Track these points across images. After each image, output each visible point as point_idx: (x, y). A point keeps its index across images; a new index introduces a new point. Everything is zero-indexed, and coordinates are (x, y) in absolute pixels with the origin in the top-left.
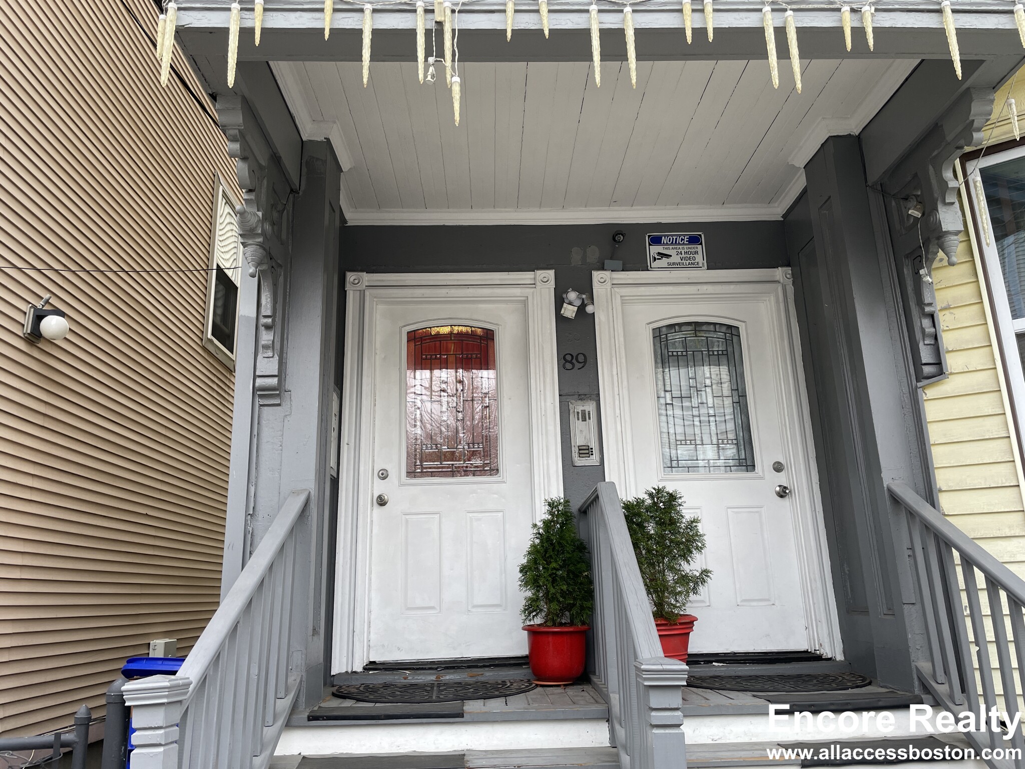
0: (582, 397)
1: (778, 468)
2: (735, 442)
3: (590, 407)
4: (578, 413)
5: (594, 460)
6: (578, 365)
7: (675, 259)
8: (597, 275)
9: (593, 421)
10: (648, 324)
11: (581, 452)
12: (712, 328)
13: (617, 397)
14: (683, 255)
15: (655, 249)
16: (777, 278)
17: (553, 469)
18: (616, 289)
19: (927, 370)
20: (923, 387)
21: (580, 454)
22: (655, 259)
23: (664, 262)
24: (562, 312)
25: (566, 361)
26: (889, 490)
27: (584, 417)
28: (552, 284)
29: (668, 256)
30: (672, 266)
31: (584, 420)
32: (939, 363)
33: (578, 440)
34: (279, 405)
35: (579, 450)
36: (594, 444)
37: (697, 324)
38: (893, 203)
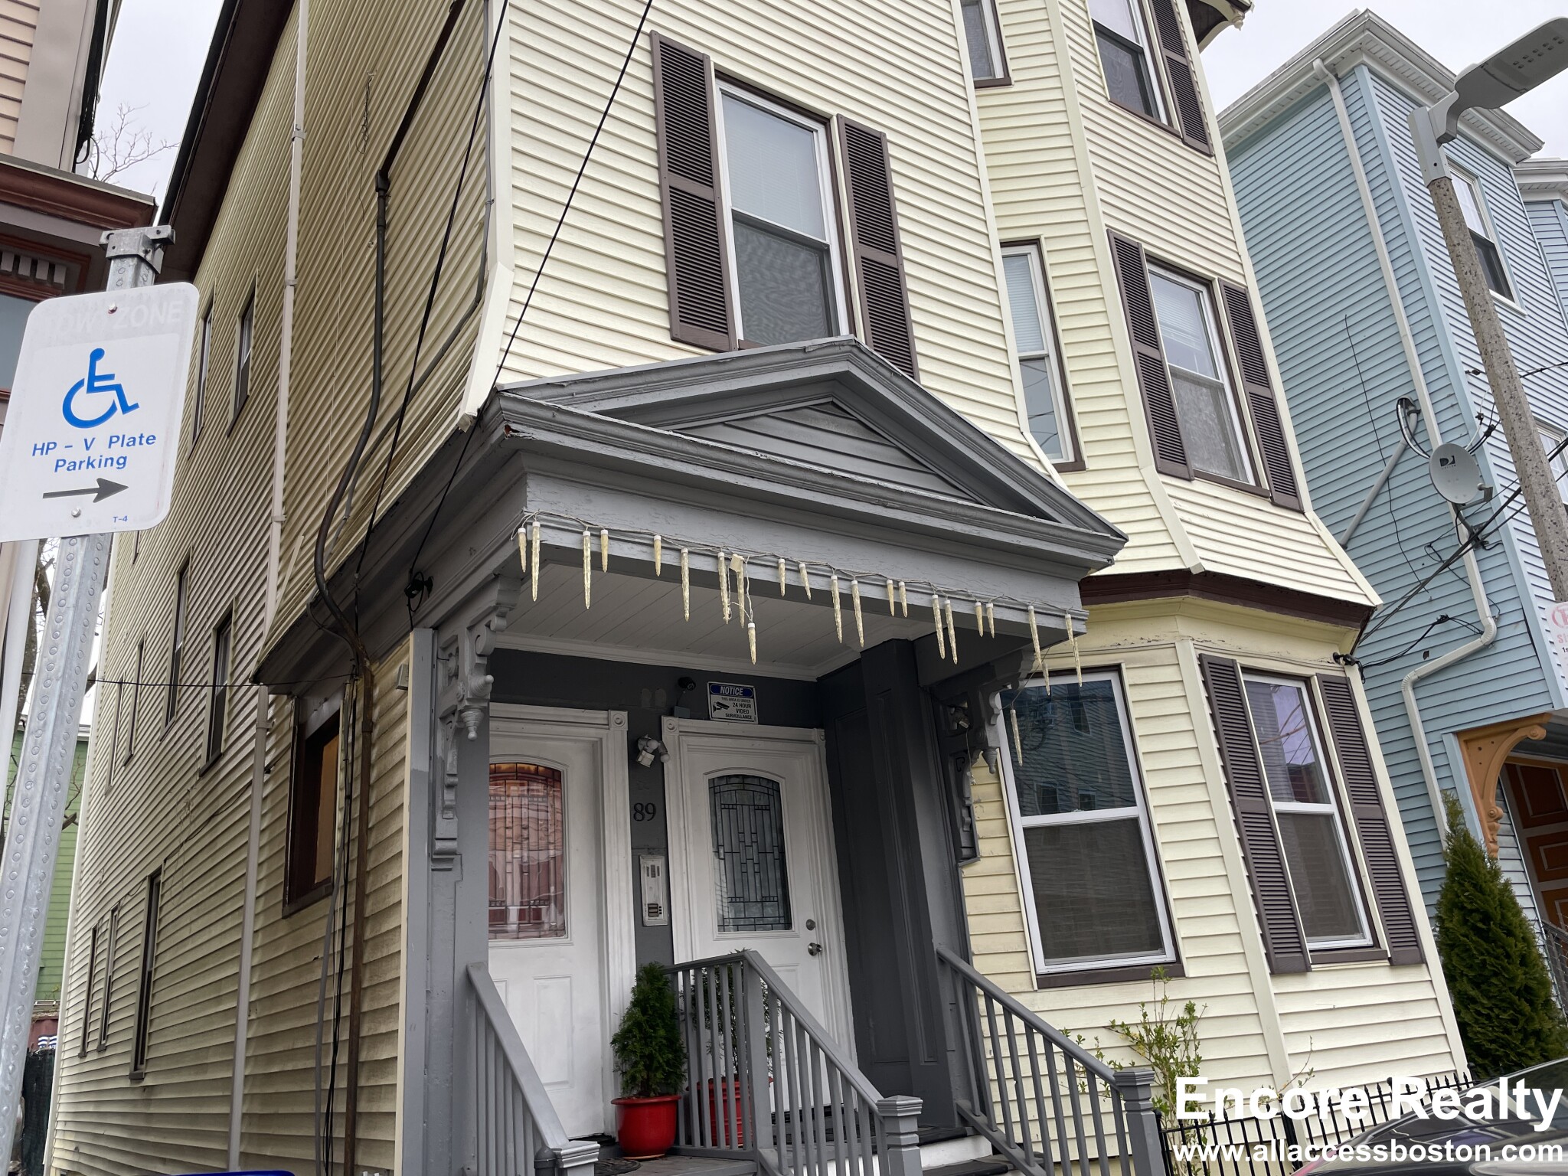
0: (651, 851)
1: (811, 925)
2: (776, 899)
3: (659, 862)
4: (648, 868)
5: (662, 919)
6: (648, 816)
7: (732, 710)
8: (667, 721)
9: (662, 878)
10: (706, 774)
11: (651, 910)
12: (756, 782)
13: (684, 852)
14: (738, 708)
15: (714, 699)
16: (813, 738)
17: (625, 929)
18: (684, 738)
19: (965, 852)
20: (962, 867)
21: (649, 913)
22: (715, 709)
23: (722, 713)
24: (639, 760)
25: (637, 811)
26: (938, 953)
27: (654, 872)
28: (625, 727)
29: (726, 707)
30: (730, 717)
31: (654, 876)
32: (973, 847)
33: (648, 899)
34: (450, 870)
35: (649, 908)
36: (662, 903)
37: (745, 777)
38: (941, 708)
